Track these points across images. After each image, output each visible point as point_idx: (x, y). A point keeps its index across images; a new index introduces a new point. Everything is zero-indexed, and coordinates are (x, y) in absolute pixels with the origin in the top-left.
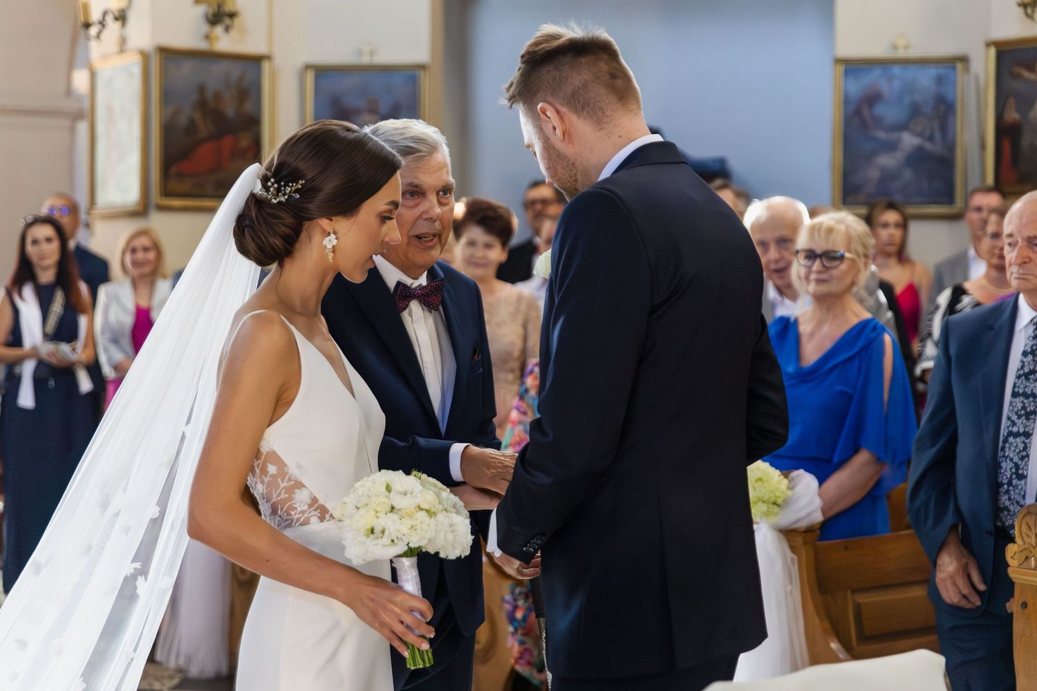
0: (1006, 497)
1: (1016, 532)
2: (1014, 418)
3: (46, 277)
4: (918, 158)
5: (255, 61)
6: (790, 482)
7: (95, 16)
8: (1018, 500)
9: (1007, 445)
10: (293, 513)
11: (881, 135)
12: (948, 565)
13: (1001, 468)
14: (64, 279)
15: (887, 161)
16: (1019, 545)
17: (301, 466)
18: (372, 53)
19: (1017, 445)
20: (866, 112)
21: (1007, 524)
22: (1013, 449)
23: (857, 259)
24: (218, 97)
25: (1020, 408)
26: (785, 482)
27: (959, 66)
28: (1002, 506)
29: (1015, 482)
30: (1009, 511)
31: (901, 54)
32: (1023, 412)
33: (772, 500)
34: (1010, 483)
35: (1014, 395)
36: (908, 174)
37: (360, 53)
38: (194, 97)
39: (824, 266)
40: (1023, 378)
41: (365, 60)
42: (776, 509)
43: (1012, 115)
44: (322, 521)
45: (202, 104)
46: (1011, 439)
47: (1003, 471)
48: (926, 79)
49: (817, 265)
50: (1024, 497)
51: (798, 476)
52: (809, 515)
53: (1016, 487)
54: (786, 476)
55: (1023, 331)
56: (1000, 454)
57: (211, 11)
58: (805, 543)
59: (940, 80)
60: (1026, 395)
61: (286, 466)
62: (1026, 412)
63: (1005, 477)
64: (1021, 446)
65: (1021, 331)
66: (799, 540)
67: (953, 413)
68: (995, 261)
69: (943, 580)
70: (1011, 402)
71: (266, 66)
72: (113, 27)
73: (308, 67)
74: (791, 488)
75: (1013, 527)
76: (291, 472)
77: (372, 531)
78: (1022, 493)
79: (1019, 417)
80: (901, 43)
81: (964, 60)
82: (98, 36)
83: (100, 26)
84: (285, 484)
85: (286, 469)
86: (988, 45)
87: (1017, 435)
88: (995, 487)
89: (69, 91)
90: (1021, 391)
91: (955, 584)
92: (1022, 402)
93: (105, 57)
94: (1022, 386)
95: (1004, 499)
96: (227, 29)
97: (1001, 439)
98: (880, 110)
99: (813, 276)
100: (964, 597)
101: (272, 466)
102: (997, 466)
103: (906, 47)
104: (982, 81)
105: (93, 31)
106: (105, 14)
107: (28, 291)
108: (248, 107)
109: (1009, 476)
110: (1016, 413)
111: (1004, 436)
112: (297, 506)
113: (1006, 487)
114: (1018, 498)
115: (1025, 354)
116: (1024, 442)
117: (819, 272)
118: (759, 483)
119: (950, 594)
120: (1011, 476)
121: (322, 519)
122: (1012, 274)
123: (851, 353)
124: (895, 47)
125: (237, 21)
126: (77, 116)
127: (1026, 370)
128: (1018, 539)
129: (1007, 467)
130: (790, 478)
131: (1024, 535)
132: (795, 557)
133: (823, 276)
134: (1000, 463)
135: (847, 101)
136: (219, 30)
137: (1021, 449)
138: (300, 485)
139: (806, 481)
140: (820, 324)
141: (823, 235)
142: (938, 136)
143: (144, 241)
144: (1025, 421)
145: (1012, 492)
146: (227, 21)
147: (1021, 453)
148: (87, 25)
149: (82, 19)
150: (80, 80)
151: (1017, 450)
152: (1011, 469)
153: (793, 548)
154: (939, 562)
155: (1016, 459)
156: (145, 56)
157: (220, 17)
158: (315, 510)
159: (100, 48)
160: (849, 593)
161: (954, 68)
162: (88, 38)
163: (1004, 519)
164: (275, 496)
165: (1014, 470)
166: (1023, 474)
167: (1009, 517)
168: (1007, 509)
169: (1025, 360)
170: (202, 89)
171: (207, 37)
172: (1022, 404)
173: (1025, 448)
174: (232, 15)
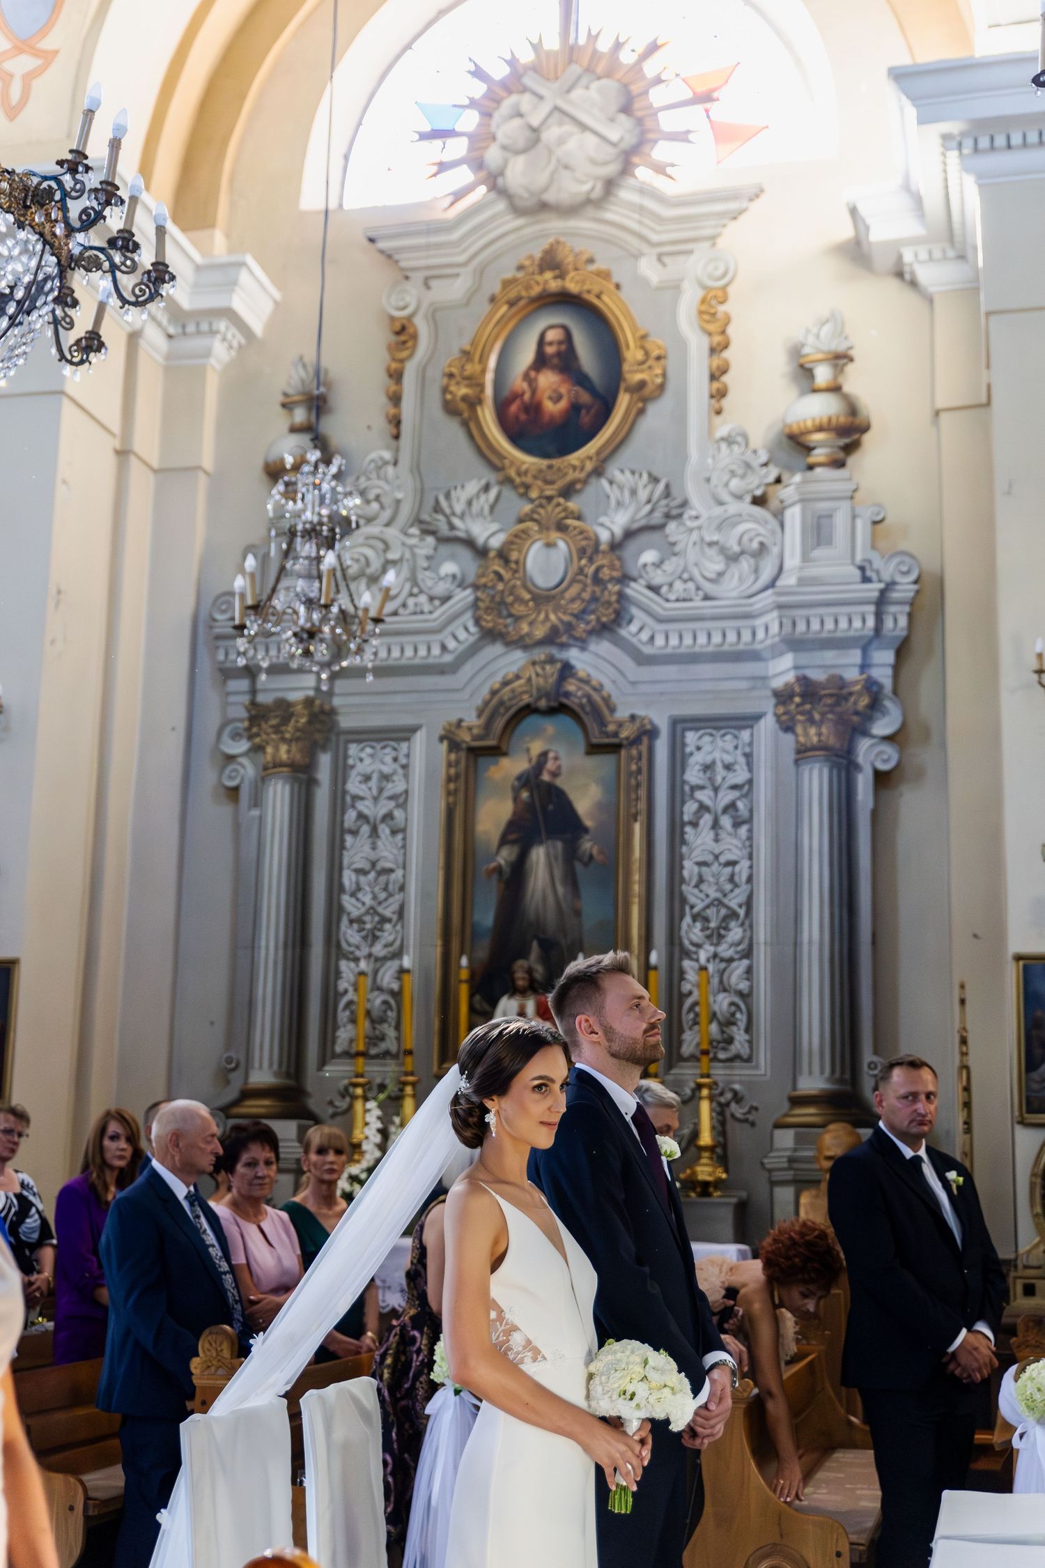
10: (510, 1353)
17: (516, 1312)
44: (534, 1361)
61: (503, 1311)
77: (624, 1393)
84: (503, 1328)
101: (493, 1311)
112: (514, 1347)
121: (535, 1360)
138: (516, 1329)
158: (530, 1351)
164: (494, 1338)
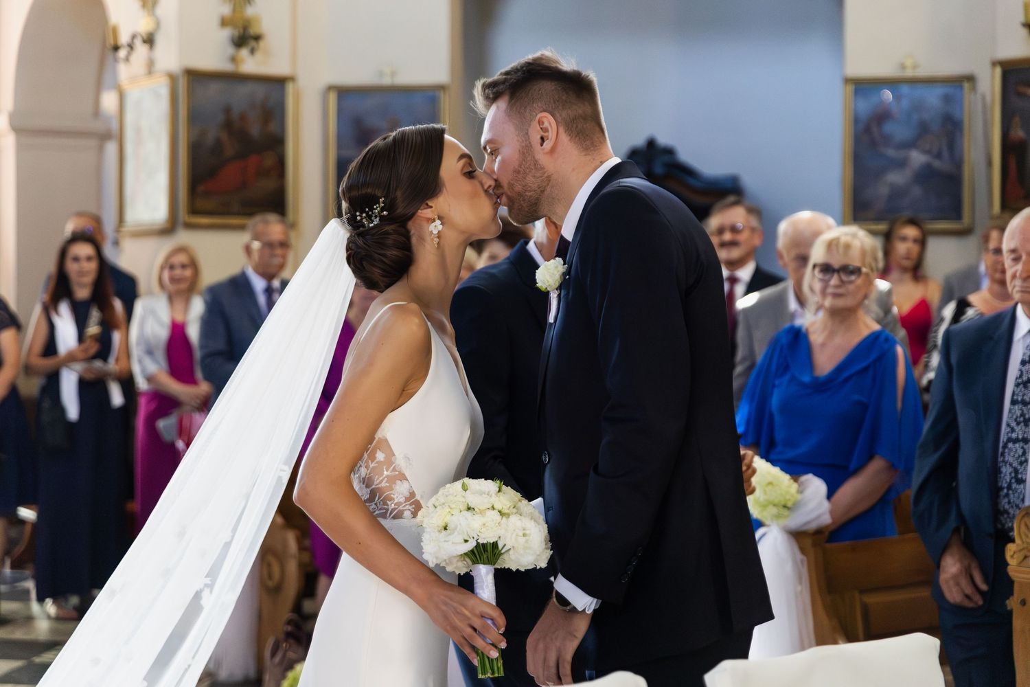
0: (1006, 500)
1: (1015, 534)
2: (1013, 424)
3: (82, 293)
4: (926, 176)
5: (279, 83)
6: (799, 486)
7: (124, 39)
8: (1018, 503)
9: (1006, 451)
10: (389, 503)
11: (891, 152)
12: (951, 566)
13: (1001, 472)
14: (99, 297)
15: (896, 178)
16: (1017, 545)
17: (409, 459)
18: (393, 74)
19: (1016, 451)
20: (875, 130)
21: (1007, 526)
22: (1012, 454)
23: (871, 274)
24: (243, 117)
25: (1019, 415)
26: (795, 486)
27: (966, 85)
28: (1002, 509)
29: (1014, 486)
30: (1008, 513)
31: (909, 73)
32: (1022, 419)
33: (783, 503)
34: (1009, 487)
35: (1014, 402)
36: (917, 191)
37: (381, 74)
38: (221, 118)
39: (842, 281)
40: (1022, 386)
41: (387, 81)
42: (786, 512)
43: (1019, 133)
44: (414, 517)
45: (228, 125)
46: (1010, 445)
47: (1002, 475)
48: (933, 98)
49: (834, 281)
50: (1023, 500)
51: (807, 480)
52: (818, 517)
53: (1015, 491)
54: (796, 480)
55: (1021, 341)
56: (1000, 459)
57: (236, 33)
58: (815, 545)
59: (947, 99)
60: (1024, 403)
61: (394, 455)
62: (1024, 419)
63: (1004, 482)
64: (1020, 452)
65: (1019, 340)
66: (808, 542)
67: (955, 419)
68: (998, 276)
69: (947, 582)
70: (1010, 411)
71: (290, 88)
72: (141, 49)
73: (331, 88)
74: (800, 491)
75: (1012, 529)
76: (397, 462)
78: (1021, 497)
79: (1018, 424)
80: (909, 62)
81: (971, 79)
82: (127, 59)
83: (128, 49)
84: (389, 473)
85: (393, 458)
86: (994, 64)
87: (1016, 441)
88: (995, 491)
89: (97, 112)
90: (1020, 399)
91: (958, 584)
92: (1021, 409)
93: (134, 79)
94: (1021, 394)
95: (1004, 503)
96: (252, 51)
97: (1001, 444)
98: (889, 128)
99: (830, 290)
100: (967, 597)
101: (381, 453)
102: (996, 471)
103: (915, 67)
104: (988, 99)
105: (122, 53)
106: (134, 37)
107: (64, 309)
108: (273, 127)
109: (1008, 480)
110: (1016, 420)
111: (1003, 442)
112: (395, 497)
113: (1005, 491)
114: (1018, 502)
115: (1023, 363)
116: (1023, 448)
117: (837, 287)
118: (770, 487)
119: (953, 594)
120: (1011, 480)
122: (1014, 287)
123: (864, 364)
124: (903, 67)
125: (262, 44)
126: (105, 137)
127: (1025, 378)
128: (1018, 540)
129: (1006, 471)
130: (799, 482)
131: (1023, 537)
132: (805, 558)
133: (840, 291)
134: (1000, 468)
135: (856, 120)
136: (244, 52)
137: (1021, 454)
138: (403, 477)
139: (816, 486)
140: (831, 334)
141: (841, 250)
142: (946, 154)
143: (181, 258)
144: (1023, 428)
145: (1012, 496)
146: (253, 43)
147: (1020, 459)
148: (116, 48)
149: (111, 41)
150: (109, 101)
151: (1016, 456)
152: (1010, 474)
153: (803, 550)
154: (943, 563)
155: (1015, 464)
156: (173, 78)
157: (246, 38)
158: (411, 505)
159: (128, 70)
160: (857, 594)
161: (961, 87)
162: (116, 60)
163: (1004, 522)
164: (375, 483)
165: (1013, 475)
166: (1022, 478)
167: (1008, 520)
168: (1006, 512)
169: (1023, 369)
170: (228, 110)
171: (233, 59)
172: (1020, 411)
173: (1024, 453)
174: (257, 38)
